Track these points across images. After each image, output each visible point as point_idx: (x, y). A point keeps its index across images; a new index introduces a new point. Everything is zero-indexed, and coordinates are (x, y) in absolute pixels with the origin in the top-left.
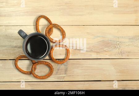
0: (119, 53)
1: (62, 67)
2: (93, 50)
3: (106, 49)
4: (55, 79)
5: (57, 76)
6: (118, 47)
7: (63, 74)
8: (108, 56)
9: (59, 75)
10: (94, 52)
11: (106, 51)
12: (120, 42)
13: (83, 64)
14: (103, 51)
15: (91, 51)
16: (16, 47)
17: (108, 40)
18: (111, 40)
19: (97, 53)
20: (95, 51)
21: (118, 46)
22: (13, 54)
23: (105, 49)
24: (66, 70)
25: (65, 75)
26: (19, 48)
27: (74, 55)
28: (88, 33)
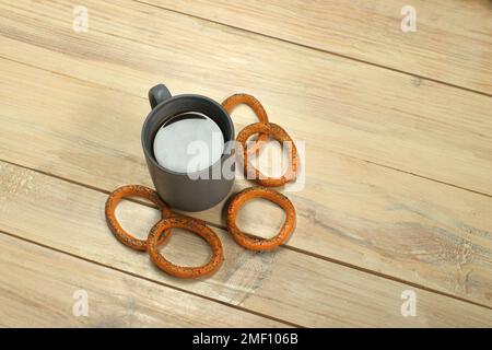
0: (459, 279)
1: (254, 264)
2: (373, 241)
3: (419, 252)
6: (460, 260)
8: (417, 275)
10: (377, 249)
11: (417, 259)
12: (474, 247)
13: (325, 276)
14: (408, 256)
15: (368, 244)
17: (435, 227)
18: (442, 231)
19: (386, 255)
20: (381, 247)
21: (464, 257)
23: (414, 252)
24: (260, 279)
25: (253, 292)
27: (304, 238)
28: (373, 186)
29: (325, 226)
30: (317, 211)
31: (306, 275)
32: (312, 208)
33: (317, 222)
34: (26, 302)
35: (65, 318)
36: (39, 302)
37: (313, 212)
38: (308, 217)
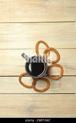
1: (57, 82)
4: (51, 91)
5: (53, 89)
7: (57, 88)
9: (54, 88)
16: (20, 66)
22: (18, 72)
24: (60, 85)
25: (59, 89)
26: (22, 67)
29: (70, 68)
30: (67, 65)
31: (69, 81)
32: (66, 65)
33: (68, 68)
34: (10, 108)
35: (20, 109)
36: (13, 107)
37: (66, 66)
38: (66, 67)
